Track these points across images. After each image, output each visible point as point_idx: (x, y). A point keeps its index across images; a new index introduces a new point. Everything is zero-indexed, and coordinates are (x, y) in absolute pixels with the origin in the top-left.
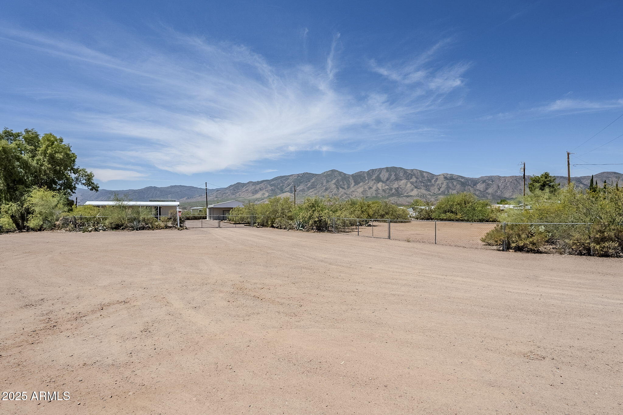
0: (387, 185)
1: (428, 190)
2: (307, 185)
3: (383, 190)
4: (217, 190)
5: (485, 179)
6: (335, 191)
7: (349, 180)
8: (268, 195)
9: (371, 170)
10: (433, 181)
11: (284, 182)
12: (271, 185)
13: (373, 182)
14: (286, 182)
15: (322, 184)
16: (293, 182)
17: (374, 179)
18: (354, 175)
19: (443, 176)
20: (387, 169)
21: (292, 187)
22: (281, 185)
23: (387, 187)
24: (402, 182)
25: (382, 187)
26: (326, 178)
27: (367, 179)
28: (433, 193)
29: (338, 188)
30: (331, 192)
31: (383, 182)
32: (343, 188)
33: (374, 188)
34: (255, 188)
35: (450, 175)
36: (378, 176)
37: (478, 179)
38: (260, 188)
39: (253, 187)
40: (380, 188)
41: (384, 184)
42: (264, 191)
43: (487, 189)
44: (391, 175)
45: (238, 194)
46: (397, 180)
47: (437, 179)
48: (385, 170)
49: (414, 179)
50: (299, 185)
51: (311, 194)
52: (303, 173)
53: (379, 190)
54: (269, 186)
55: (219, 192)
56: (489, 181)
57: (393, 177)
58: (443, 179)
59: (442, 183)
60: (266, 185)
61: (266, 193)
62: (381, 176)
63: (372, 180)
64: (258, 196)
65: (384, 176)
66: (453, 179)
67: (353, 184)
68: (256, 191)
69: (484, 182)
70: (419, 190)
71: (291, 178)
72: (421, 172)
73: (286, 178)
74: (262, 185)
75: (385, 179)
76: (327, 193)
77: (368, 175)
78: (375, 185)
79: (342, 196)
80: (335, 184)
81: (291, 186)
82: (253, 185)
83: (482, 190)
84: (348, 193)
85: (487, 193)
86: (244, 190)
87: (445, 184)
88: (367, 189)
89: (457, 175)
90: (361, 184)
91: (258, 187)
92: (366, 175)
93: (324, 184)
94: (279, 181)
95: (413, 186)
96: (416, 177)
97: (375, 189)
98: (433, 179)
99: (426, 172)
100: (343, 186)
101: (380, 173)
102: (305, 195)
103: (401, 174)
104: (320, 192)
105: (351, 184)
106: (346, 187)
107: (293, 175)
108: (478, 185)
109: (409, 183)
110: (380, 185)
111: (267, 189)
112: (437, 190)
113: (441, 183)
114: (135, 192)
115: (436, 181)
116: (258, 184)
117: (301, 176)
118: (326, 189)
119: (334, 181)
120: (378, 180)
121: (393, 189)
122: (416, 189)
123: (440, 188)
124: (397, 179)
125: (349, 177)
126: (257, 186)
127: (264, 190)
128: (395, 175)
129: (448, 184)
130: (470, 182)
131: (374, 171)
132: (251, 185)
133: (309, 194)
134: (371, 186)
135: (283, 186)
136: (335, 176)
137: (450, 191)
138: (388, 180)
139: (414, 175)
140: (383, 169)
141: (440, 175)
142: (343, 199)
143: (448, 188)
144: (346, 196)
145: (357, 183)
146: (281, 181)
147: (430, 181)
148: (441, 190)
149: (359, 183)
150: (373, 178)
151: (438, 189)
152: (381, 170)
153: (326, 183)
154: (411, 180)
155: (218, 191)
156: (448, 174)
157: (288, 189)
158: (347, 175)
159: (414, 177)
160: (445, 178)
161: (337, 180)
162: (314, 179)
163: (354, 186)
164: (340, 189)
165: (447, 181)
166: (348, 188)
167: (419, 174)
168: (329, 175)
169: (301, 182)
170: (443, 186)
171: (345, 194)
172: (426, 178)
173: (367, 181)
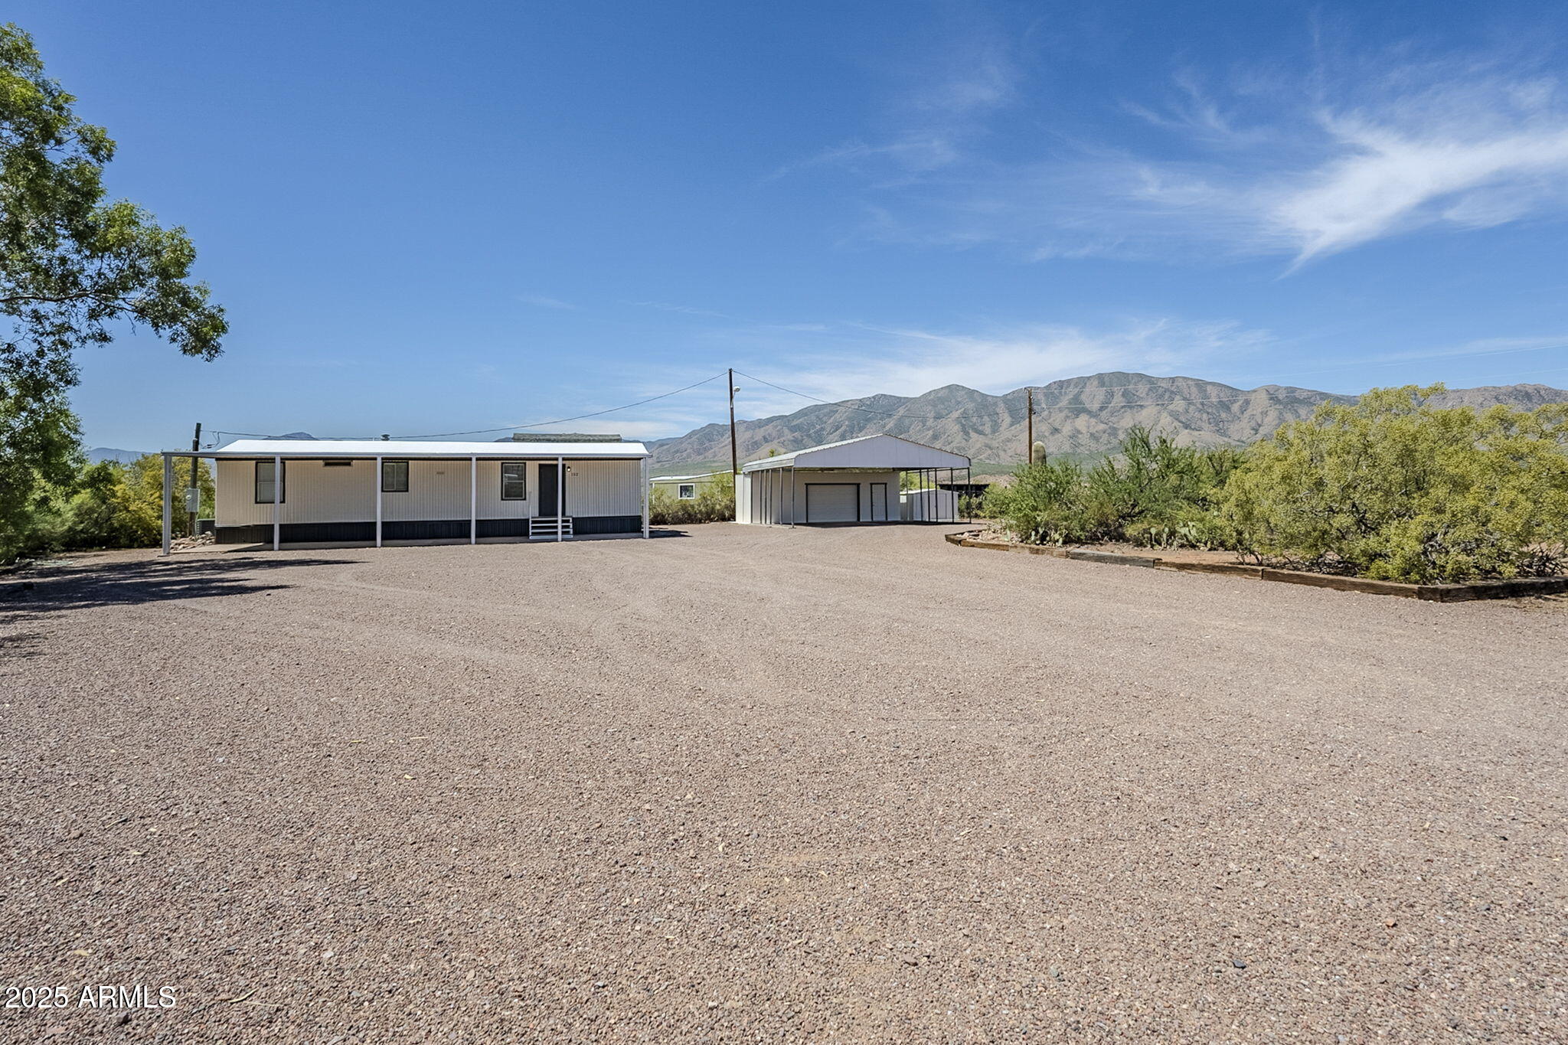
0: (1102, 422)
1: (1222, 432)
2: (885, 427)
3: (1092, 434)
4: (660, 443)
6: (958, 440)
7: (995, 411)
9: (1055, 383)
10: (1235, 408)
11: (824, 419)
12: (793, 429)
13: (1063, 415)
14: (831, 421)
15: (924, 422)
16: (849, 419)
17: (1065, 407)
18: (1008, 397)
19: (1264, 396)
20: (1100, 377)
21: (845, 431)
22: (818, 427)
23: (1102, 427)
24: (1144, 412)
25: (1088, 427)
26: (935, 406)
27: (1044, 406)
28: (1238, 441)
29: (967, 433)
30: (949, 444)
31: (1089, 412)
32: (981, 433)
33: (1067, 429)
34: (752, 438)
35: (1286, 388)
36: (1076, 399)
38: (764, 438)
39: (748, 435)
40: (1084, 430)
41: (1093, 421)
44: (1113, 396)
45: (709, 454)
46: (1131, 408)
47: (1247, 402)
48: (1096, 383)
49: (1179, 404)
50: (864, 427)
52: (873, 397)
53: (1080, 436)
54: (786, 431)
55: (665, 447)
57: (1118, 400)
58: (1267, 402)
59: (1265, 413)
60: (779, 427)
61: (779, 448)
62: (1083, 397)
63: (1060, 410)
65: (1093, 398)
66: (1296, 400)
67: (1008, 420)
68: (756, 443)
70: (1196, 433)
71: (842, 409)
72: (1201, 385)
73: (832, 409)
74: (770, 427)
75: (1096, 406)
77: (1046, 395)
78: (1069, 421)
79: (979, 452)
80: (958, 421)
81: (843, 428)
82: (747, 429)
84: (995, 444)
87: (1273, 415)
88: (1047, 434)
89: (1309, 391)
91: (760, 434)
92: (1041, 397)
93: (927, 424)
94: (813, 418)
95: (1176, 423)
96: (1185, 399)
97: (1069, 434)
98: (1235, 401)
99: (1213, 384)
100: (980, 428)
101: (1082, 391)
103: (1142, 389)
105: (1000, 420)
106: (987, 429)
107: (848, 401)
109: (1165, 414)
110: (1082, 422)
111: (782, 439)
112: (1248, 432)
113: (1262, 413)
115: (1244, 407)
116: (760, 427)
117: (868, 403)
119: (955, 415)
120: (1078, 409)
121: (1120, 432)
122: (1187, 431)
123: (1260, 426)
124: (1131, 403)
125: (995, 404)
126: (757, 430)
127: (776, 441)
128: (1123, 395)
129: (1281, 413)
131: (1065, 387)
134: (1057, 425)
135: (823, 429)
136: (958, 403)
138: (1102, 409)
139: (1179, 392)
140: (1089, 378)
141: (1255, 391)
142: (981, 460)
144: (990, 452)
145: (1017, 419)
146: (817, 417)
147: (1225, 406)
148: (1262, 431)
150: (1060, 405)
151: (1253, 429)
152: (1082, 382)
153: (935, 420)
154: (1171, 407)
155: (662, 445)
156: (1278, 389)
157: (834, 437)
158: (990, 399)
159: (1178, 397)
160: (1274, 398)
161: (964, 412)
162: (902, 411)
163: (1011, 425)
164: (973, 435)
165: (1277, 406)
166: (994, 432)
167: (1194, 390)
168: (942, 400)
169: (868, 420)
170: (1266, 420)
171: (988, 446)
172: (1214, 400)
173: (1046, 413)
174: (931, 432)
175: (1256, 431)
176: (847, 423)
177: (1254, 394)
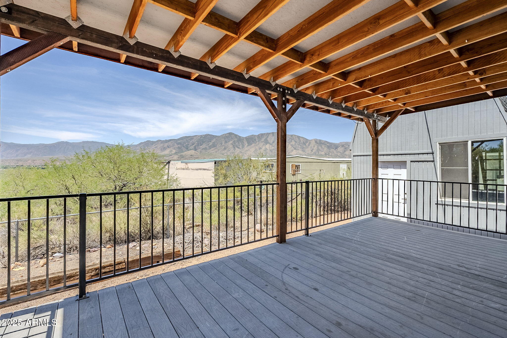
0: (273, 147)
1: (304, 151)
2: (209, 145)
3: (270, 150)
5: (343, 144)
6: (232, 150)
7: (243, 142)
8: (175, 152)
9: (260, 134)
10: (307, 144)
11: (189, 141)
12: (178, 144)
13: (262, 144)
14: (191, 142)
15: (221, 144)
16: (197, 141)
17: (263, 141)
18: (247, 137)
19: (314, 141)
21: (196, 145)
22: (187, 144)
25: (269, 148)
26: (225, 139)
27: (257, 141)
29: (234, 148)
31: (270, 143)
32: (238, 148)
33: (263, 148)
34: (163, 146)
35: (319, 140)
36: (266, 139)
37: (339, 144)
38: (168, 146)
39: (162, 145)
40: (268, 149)
41: (271, 146)
42: (171, 149)
43: (345, 151)
47: (310, 143)
49: (293, 143)
50: (202, 144)
51: (212, 152)
52: (206, 135)
54: (176, 144)
56: (346, 145)
59: (314, 146)
60: (173, 143)
61: (173, 150)
62: (268, 139)
64: (167, 152)
65: (271, 139)
66: (321, 143)
67: (247, 144)
68: (165, 148)
69: (343, 146)
70: (297, 151)
71: (195, 138)
72: (299, 137)
73: (191, 138)
74: (170, 143)
75: (271, 142)
76: (226, 151)
77: (258, 137)
78: (264, 146)
80: (232, 144)
81: (195, 144)
82: (162, 143)
83: (341, 152)
84: (243, 151)
85: (345, 154)
86: (154, 147)
87: (316, 147)
88: (258, 149)
89: (325, 141)
90: (253, 145)
91: (166, 145)
92: (256, 138)
93: (223, 144)
94: (185, 140)
95: (293, 148)
96: (295, 141)
98: (307, 142)
99: (302, 137)
100: (239, 146)
101: (268, 137)
102: (207, 153)
104: (220, 151)
105: (245, 144)
106: (241, 147)
107: (197, 135)
108: (338, 149)
110: (268, 146)
111: (174, 147)
112: (310, 151)
114: (46, 146)
115: (309, 145)
116: (166, 143)
117: (204, 136)
118: (225, 149)
119: (231, 142)
120: (266, 142)
122: (295, 150)
123: (313, 150)
125: (243, 139)
129: (318, 147)
130: (333, 146)
131: (263, 135)
132: (160, 143)
133: (211, 152)
134: (261, 147)
135: (188, 144)
136: (232, 138)
137: (320, 152)
140: (270, 133)
141: (312, 140)
143: (318, 150)
144: (241, 154)
145: (249, 144)
146: (187, 140)
147: (304, 144)
148: (314, 151)
149: (251, 144)
152: (268, 134)
153: (225, 143)
154: (291, 143)
156: (317, 140)
157: (192, 147)
158: (241, 138)
159: (293, 140)
160: (316, 142)
161: (234, 141)
162: (214, 140)
163: (248, 146)
164: (237, 148)
165: (317, 145)
166: (242, 148)
167: (297, 139)
168: (227, 137)
169: (204, 142)
170: (314, 148)
171: (241, 152)
172: (302, 142)
173: (258, 143)
174: (223, 147)
175: (312, 151)
176: (196, 143)
177: (312, 141)
